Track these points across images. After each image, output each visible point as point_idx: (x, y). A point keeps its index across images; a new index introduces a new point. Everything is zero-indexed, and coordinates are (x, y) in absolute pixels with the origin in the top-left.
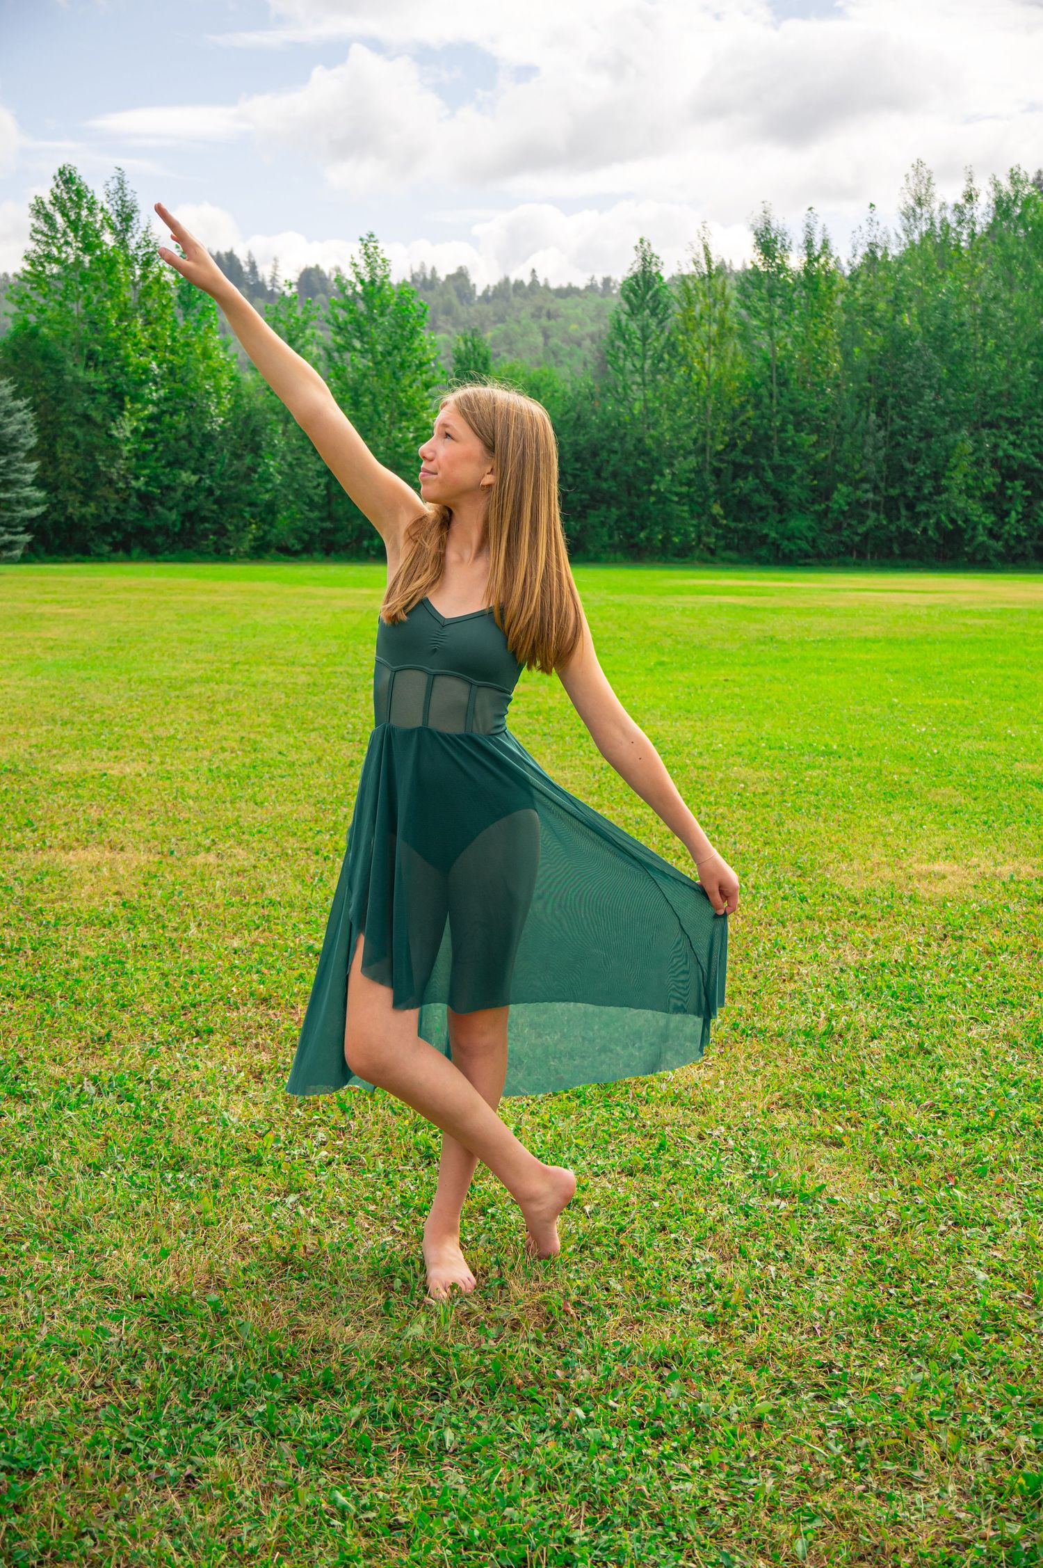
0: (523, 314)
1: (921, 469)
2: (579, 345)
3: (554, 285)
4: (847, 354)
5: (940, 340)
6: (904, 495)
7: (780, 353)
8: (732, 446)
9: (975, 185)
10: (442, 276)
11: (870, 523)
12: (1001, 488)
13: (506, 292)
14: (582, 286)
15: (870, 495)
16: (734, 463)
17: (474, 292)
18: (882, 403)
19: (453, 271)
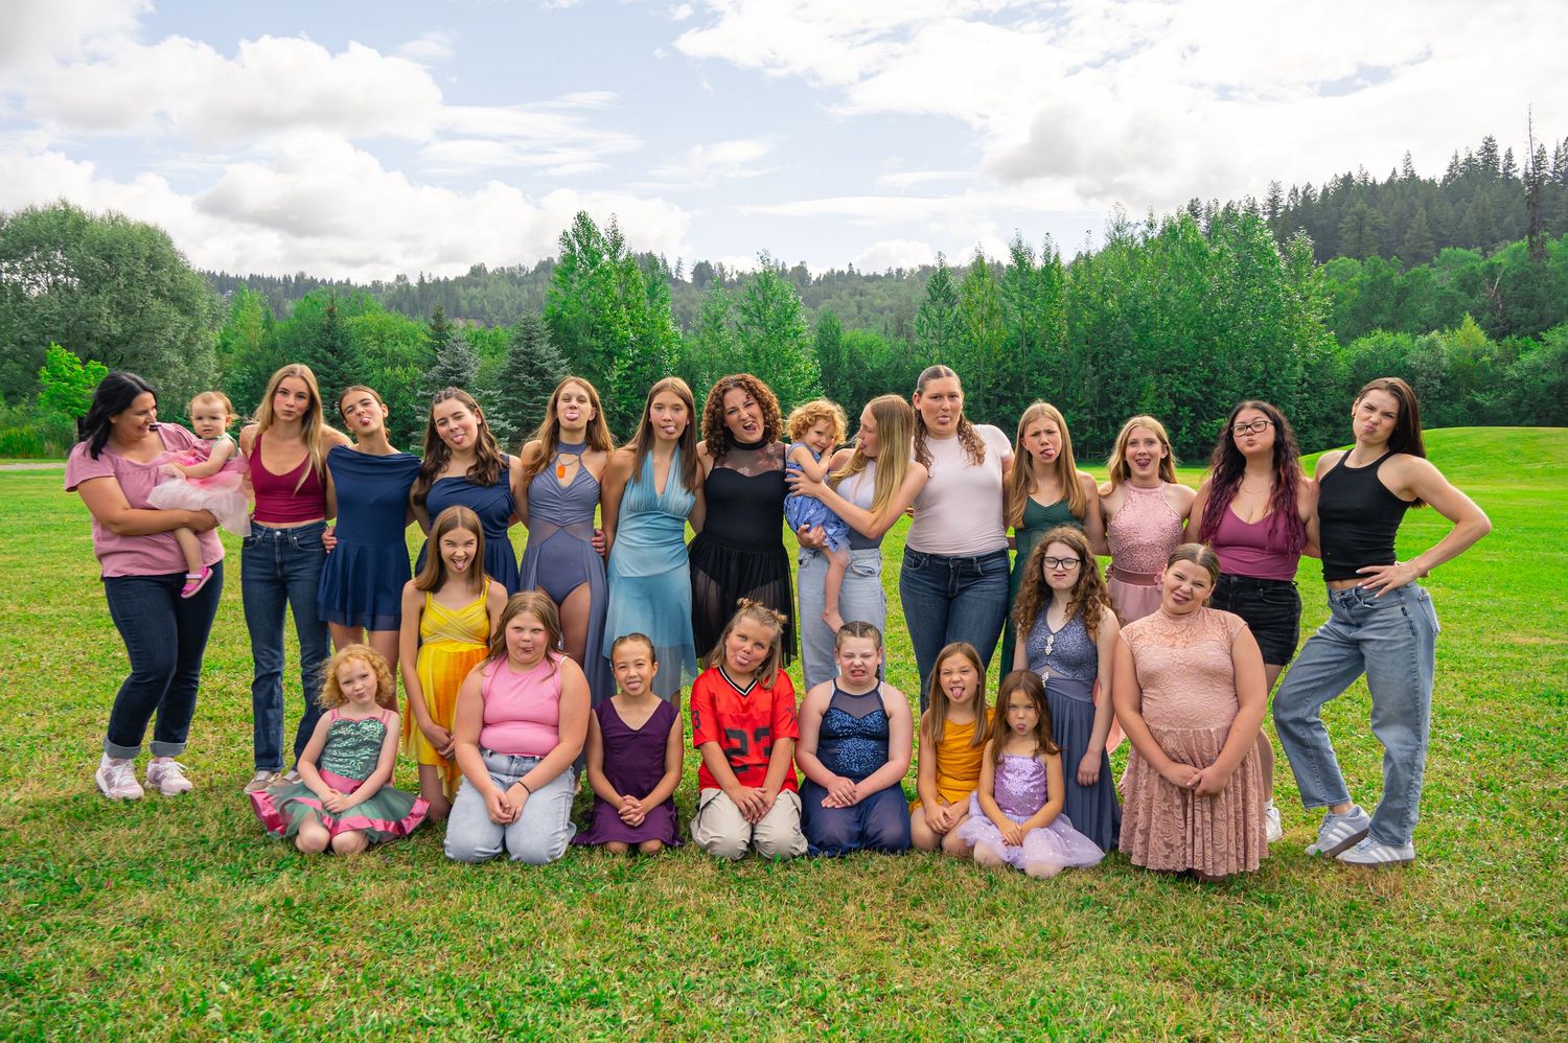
0: (844, 293)
1: (1123, 400)
2: (882, 313)
3: (863, 274)
4: (1072, 327)
5: (1133, 316)
6: (1110, 416)
7: (1027, 325)
8: (997, 384)
9: (1154, 218)
10: (789, 268)
11: (1088, 434)
12: (1175, 412)
13: (833, 280)
14: (883, 275)
15: (1089, 417)
16: (998, 396)
17: (810, 279)
18: (1095, 357)
19: (797, 264)
